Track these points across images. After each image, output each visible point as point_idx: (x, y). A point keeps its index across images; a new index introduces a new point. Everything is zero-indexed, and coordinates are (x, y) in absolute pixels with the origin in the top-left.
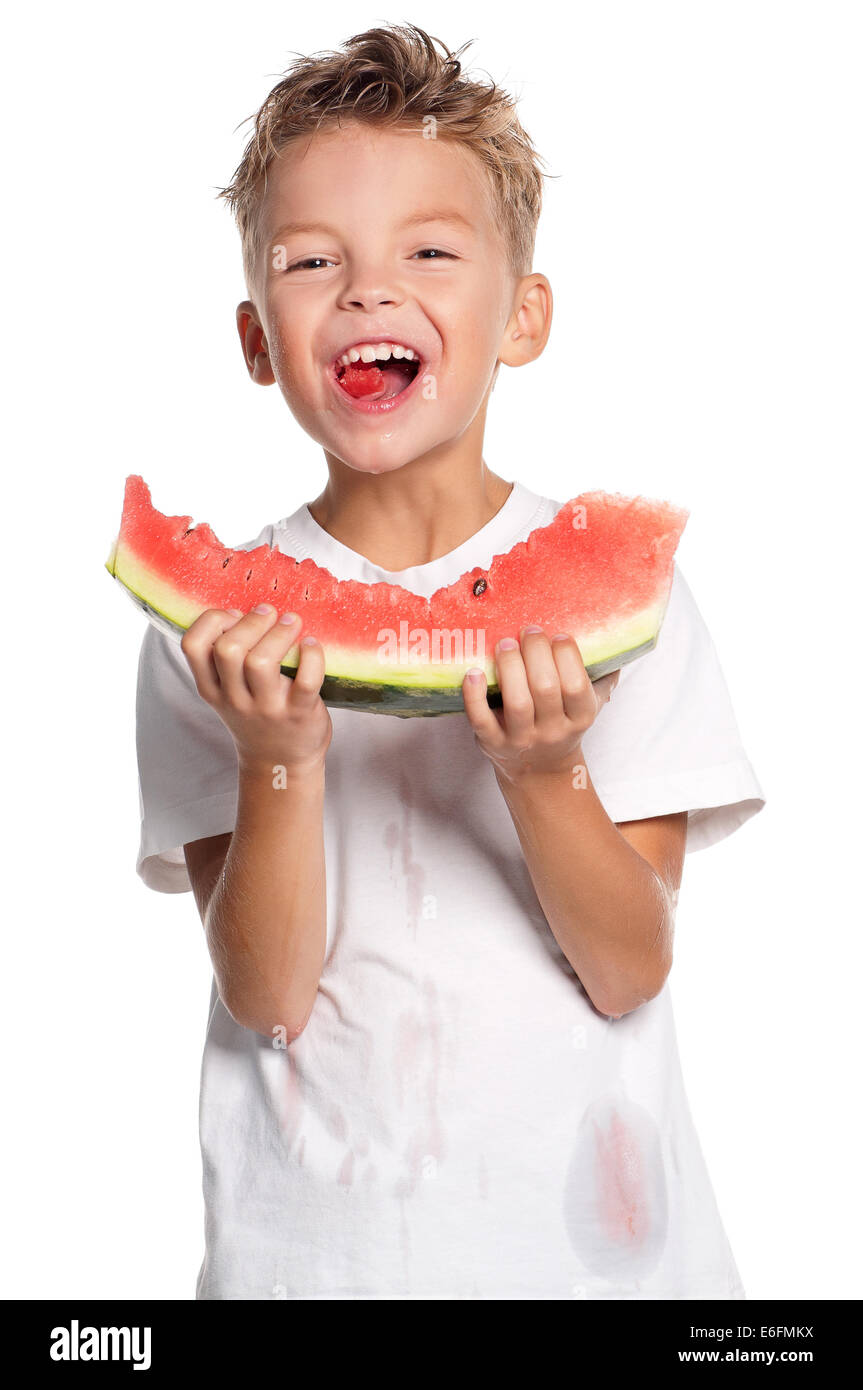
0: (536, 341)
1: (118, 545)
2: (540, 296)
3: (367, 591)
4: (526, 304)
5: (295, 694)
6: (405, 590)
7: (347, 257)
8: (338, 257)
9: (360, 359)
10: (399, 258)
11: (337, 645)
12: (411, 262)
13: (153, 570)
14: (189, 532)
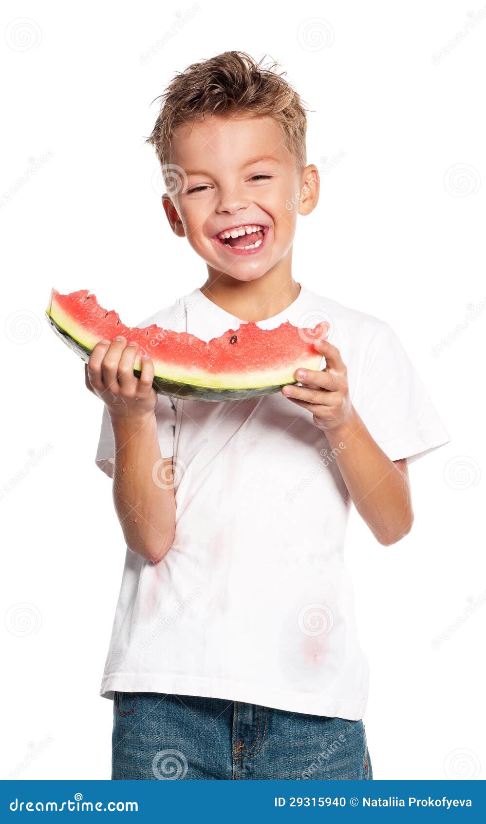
0: (313, 200)
1: (52, 302)
2: (313, 175)
3: (177, 336)
4: (307, 181)
5: (140, 385)
6: (196, 337)
7: (216, 184)
8: (213, 185)
9: (230, 236)
10: (242, 182)
11: (162, 362)
12: (249, 183)
13: (70, 316)
14: (88, 298)
